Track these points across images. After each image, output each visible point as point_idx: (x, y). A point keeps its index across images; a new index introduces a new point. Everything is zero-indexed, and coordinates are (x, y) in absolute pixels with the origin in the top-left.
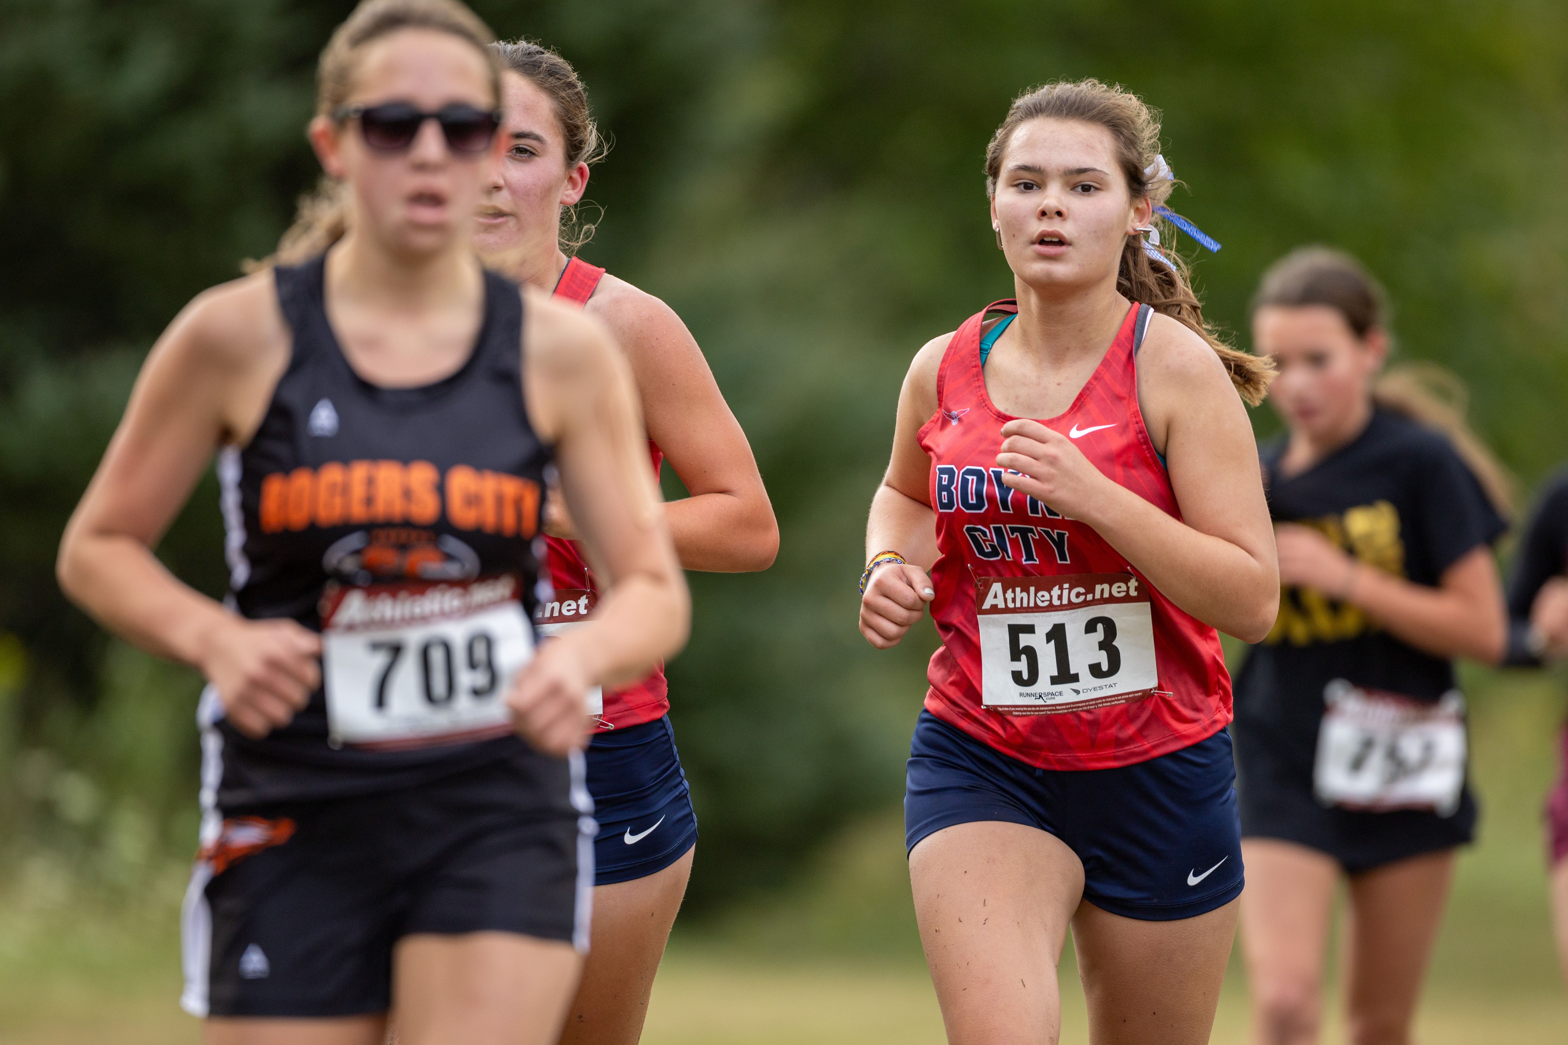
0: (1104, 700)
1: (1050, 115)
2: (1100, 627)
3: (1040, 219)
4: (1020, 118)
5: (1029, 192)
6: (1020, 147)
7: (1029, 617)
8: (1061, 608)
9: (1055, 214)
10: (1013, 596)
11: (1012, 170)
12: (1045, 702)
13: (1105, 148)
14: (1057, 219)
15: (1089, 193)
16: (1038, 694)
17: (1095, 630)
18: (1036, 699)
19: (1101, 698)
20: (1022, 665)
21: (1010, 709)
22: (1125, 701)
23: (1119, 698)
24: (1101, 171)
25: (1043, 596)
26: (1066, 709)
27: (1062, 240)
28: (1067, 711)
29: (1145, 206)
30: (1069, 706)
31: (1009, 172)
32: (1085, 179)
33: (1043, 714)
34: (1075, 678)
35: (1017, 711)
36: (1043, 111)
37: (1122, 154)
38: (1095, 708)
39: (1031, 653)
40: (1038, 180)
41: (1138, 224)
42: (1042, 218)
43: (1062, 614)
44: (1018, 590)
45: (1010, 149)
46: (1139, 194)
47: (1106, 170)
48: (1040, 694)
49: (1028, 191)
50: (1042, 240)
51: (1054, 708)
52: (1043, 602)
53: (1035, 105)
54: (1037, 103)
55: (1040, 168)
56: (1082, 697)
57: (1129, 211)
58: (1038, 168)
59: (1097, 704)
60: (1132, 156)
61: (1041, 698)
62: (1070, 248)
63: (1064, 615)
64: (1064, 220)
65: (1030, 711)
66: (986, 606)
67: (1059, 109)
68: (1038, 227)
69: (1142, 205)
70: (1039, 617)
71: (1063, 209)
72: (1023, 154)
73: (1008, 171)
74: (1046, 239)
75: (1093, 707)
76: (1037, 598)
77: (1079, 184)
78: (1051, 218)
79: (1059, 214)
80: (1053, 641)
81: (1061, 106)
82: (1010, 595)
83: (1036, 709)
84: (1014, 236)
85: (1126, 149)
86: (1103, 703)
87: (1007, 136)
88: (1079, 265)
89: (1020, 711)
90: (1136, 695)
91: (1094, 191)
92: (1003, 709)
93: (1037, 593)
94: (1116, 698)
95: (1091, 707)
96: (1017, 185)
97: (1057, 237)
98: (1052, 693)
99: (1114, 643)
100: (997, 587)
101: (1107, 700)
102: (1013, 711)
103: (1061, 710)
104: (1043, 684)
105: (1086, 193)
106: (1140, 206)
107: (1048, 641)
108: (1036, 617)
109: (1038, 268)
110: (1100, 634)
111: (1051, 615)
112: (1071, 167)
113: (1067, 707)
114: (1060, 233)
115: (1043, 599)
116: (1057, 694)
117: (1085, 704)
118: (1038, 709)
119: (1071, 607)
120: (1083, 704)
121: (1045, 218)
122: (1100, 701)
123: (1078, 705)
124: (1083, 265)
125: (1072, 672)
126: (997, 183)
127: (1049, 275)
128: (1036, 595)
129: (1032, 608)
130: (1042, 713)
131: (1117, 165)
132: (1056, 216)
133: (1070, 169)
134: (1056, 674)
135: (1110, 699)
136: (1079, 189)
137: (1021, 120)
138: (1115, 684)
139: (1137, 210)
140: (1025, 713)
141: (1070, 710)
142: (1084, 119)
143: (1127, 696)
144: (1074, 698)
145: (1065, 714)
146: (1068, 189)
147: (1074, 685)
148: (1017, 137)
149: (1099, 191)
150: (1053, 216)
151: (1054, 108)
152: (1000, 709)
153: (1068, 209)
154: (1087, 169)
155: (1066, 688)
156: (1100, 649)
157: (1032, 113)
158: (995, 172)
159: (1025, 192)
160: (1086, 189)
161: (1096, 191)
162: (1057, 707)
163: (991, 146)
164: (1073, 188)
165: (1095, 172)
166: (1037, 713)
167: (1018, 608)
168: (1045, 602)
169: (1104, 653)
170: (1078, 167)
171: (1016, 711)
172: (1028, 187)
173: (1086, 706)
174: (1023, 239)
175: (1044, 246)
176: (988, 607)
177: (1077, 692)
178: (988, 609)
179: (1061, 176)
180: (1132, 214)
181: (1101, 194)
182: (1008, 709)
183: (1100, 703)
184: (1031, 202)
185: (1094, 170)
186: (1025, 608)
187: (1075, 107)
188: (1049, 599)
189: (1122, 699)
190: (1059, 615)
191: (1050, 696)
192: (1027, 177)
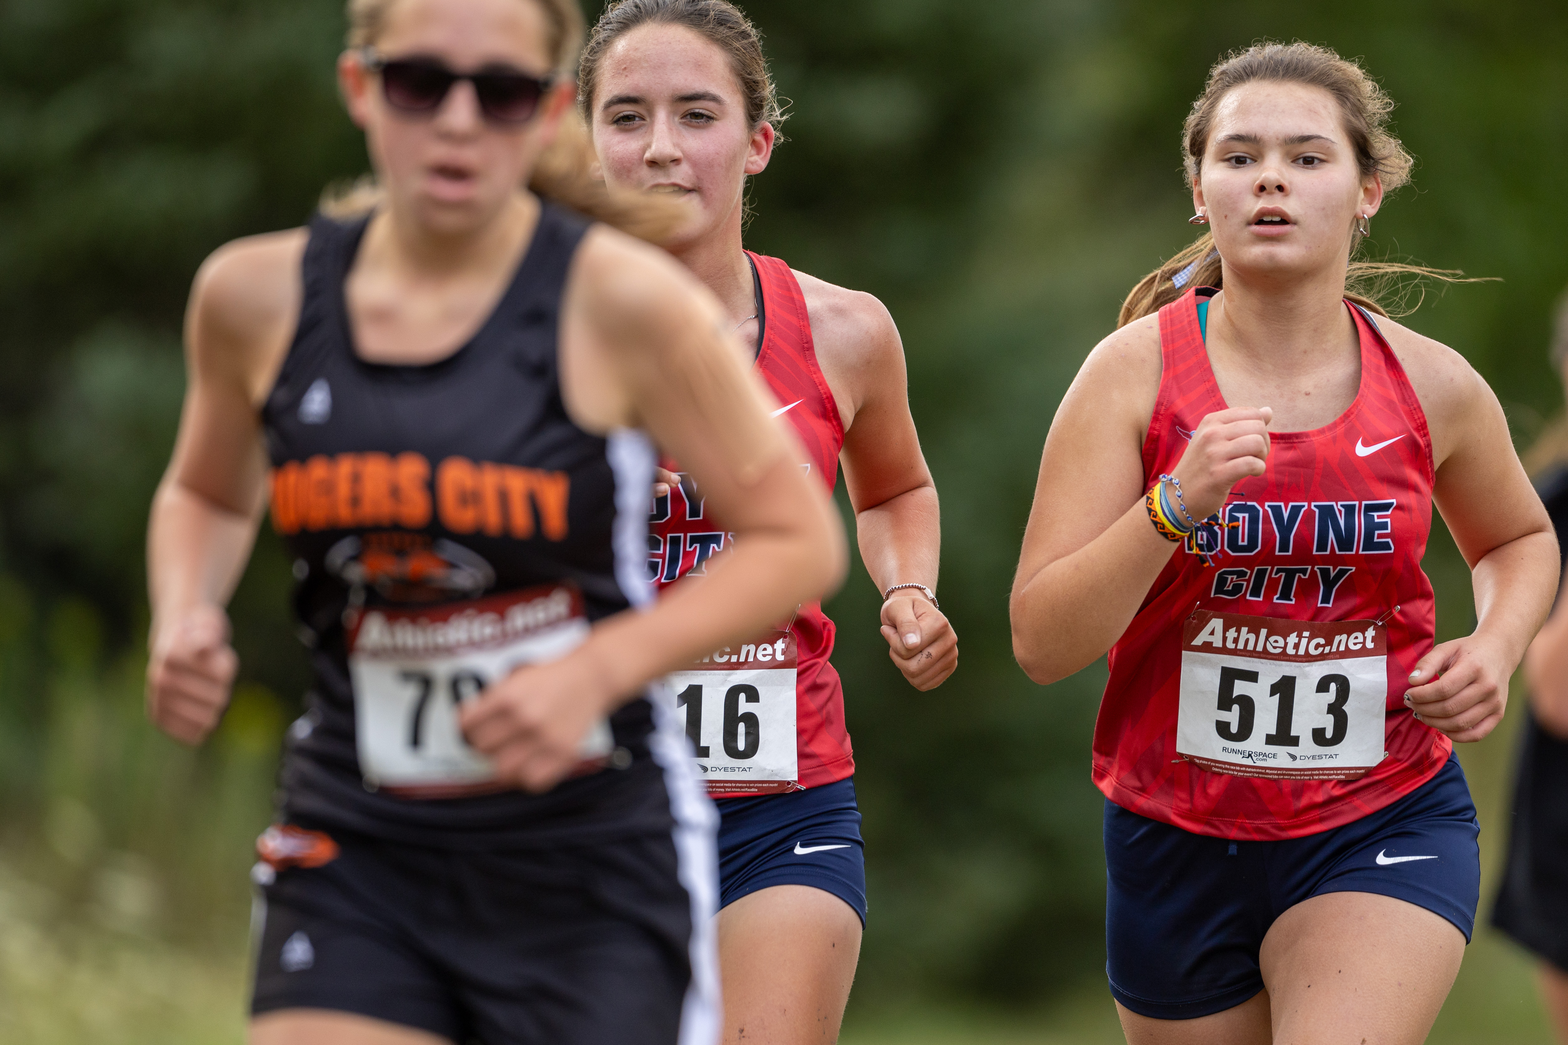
0: (1321, 772)
1: (1263, 78)
2: (1333, 686)
3: (1257, 196)
4: (1227, 84)
5: (1244, 167)
6: (1231, 115)
7: (1253, 662)
8: (1296, 658)
9: (1275, 189)
10: (1236, 636)
11: (1222, 142)
12: (1254, 763)
13: (1330, 113)
14: (1278, 195)
15: (1313, 165)
16: (1247, 752)
17: (1327, 690)
18: (1243, 757)
19: (1318, 769)
20: (1233, 717)
21: (1209, 763)
22: (1344, 777)
23: (1338, 772)
24: (1327, 139)
25: (1276, 641)
26: (1277, 774)
27: (1285, 218)
28: (1277, 777)
29: (1376, 186)
30: (1281, 772)
31: (1219, 144)
32: (1308, 150)
33: (1249, 776)
34: (1294, 741)
35: (1218, 767)
36: (1254, 74)
37: (1349, 121)
38: (1310, 779)
39: (1247, 706)
40: (1253, 152)
41: (1368, 206)
42: (1260, 194)
43: (1295, 666)
44: (1244, 630)
45: (1217, 119)
46: (1369, 171)
47: (1332, 137)
48: (1250, 753)
49: (1242, 165)
50: (1259, 220)
51: (1263, 771)
52: (1275, 648)
53: (1245, 69)
54: (1247, 66)
55: (1255, 137)
56: (1298, 764)
57: (1359, 190)
58: (1253, 137)
59: (1312, 775)
60: (1360, 124)
61: (1250, 757)
62: (1295, 228)
63: (1298, 667)
64: (1287, 195)
65: (1233, 770)
66: (1198, 641)
67: (1274, 69)
68: (1255, 205)
69: (1371, 185)
70: (1267, 664)
71: (1285, 183)
72: (1235, 122)
73: (1217, 143)
74: (1266, 219)
75: (1308, 778)
76: (1268, 642)
77: (1301, 156)
78: (1271, 193)
79: (1280, 188)
80: (1278, 695)
81: (1276, 66)
82: (1232, 633)
83: (1241, 769)
84: (1226, 217)
85: (1353, 116)
86: (1319, 775)
87: (1213, 106)
88: (1306, 247)
89: (1221, 768)
90: (1358, 771)
91: (1320, 163)
92: (1201, 761)
93: (1270, 637)
94: (1335, 772)
95: (1306, 778)
96: (1228, 160)
97: (1279, 215)
98: (1265, 753)
99: (1343, 708)
100: (1217, 624)
101: (1325, 772)
102: (1213, 766)
103: (1271, 774)
104: (1256, 742)
105: (1310, 166)
106: (1369, 186)
107: (1272, 694)
108: (1262, 663)
109: (1256, 252)
110: (1331, 696)
111: (1282, 665)
112: (1292, 135)
113: (1279, 772)
114: (1282, 210)
115: (1275, 645)
116: (1270, 756)
117: (1299, 773)
118: (1244, 769)
119: (1307, 659)
120: (1297, 773)
121: (1264, 193)
122: (1317, 772)
123: (1291, 773)
124: (1310, 248)
125: (1293, 733)
126: (1202, 161)
127: (1271, 258)
128: (1267, 639)
129: (1259, 652)
130: (1248, 774)
131: (1344, 134)
132: (1277, 191)
133: (1291, 137)
134: (1274, 733)
135: (1327, 772)
136: (1301, 161)
137: (1228, 86)
138: (1336, 755)
139: (1366, 190)
140: (1227, 772)
141: (1282, 777)
142: (1303, 81)
143: (1348, 772)
144: (1288, 763)
145: (1275, 780)
146: (1289, 161)
147: (1292, 750)
148: (1226, 104)
149: (1325, 163)
150: (1273, 191)
151: (1268, 69)
152: (1197, 761)
153: (1290, 183)
154: (1311, 136)
155: (1282, 751)
156: (1328, 713)
157: (1242, 76)
158: (1198, 149)
159: (1238, 168)
160: (1309, 161)
161: (1321, 163)
162: (1267, 771)
163: (1192, 120)
164: (1295, 160)
165: (1321, 140)
166: (1242, 774)
167: (1240, 650)
168: (1278, 649)
169: (1331, 717)
170: (1300, 135)
171: (1215, 767)
172: (1240, 161)
173: (1301, 775)
174: (1236, 221)
175: (1264, 226)
176: (1200, 643)
177: (1294, 758)
178: (1199, 646)
179: (1280, 145)
180: (1362, 195)
181: (1327, 167)
182: (1206, 763)
183: (1316, 775)
184: (1248, 176)
185: (1318, 137)
186: (1250, 651)
187: (1293, 67)
188: (1283, 645)
189: (1341, 774)
190: (1291, 666)
191: (1261, 757)
192: (1240, 149)
